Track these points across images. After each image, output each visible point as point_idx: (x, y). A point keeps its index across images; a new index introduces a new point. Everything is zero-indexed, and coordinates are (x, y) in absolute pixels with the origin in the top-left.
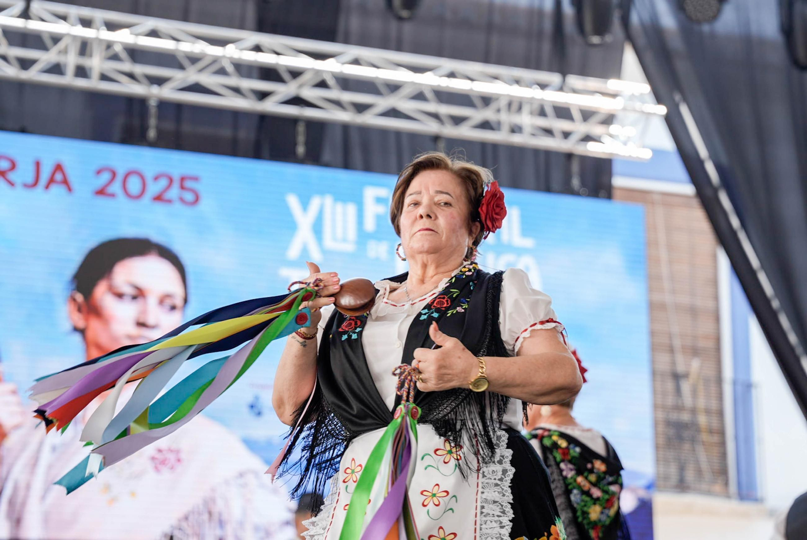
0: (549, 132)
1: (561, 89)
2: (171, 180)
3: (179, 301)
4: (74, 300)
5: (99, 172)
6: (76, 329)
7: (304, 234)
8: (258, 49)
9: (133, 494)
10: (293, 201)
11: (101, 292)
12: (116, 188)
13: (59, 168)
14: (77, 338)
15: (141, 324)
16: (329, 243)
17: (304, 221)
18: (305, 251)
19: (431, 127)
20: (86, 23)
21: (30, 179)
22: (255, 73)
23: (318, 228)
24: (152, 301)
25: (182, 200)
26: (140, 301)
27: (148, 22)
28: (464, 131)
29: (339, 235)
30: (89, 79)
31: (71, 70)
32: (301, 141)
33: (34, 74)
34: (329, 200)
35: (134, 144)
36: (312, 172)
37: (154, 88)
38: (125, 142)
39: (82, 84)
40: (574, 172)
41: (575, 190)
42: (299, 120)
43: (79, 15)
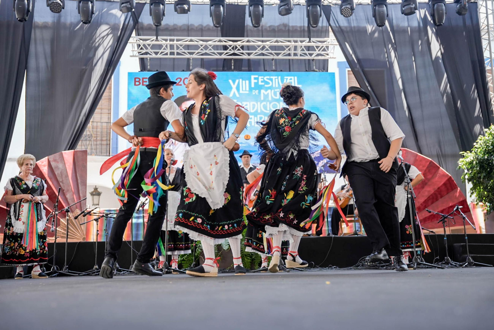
0: (305, 54)
1: (310, 42)
5: (177, 79)
7: (234, 90)
8: (220, 41)
10: (230, 81)
12: (182, 83)
16: (241, 92)
17: (234, 87)
18: (234, 93)
19: (271, 57)
20: (172, 40)
22: (222, 48)
23: (238, 88)
27: (189, 38)
28: (280, 57)
29: (244, 89)
30: (174, 55)
31: (169, 54)
32: (233, 65)
33: (159, 56)
34: (241, 80)
35: (186, 71)
36: (236, 73)
37: (191, 55)
38: (183, 71)
39: (172, 56)
40: (314, 65)
41: (314, 70)
42: (233, 59)
43: (170, 38)
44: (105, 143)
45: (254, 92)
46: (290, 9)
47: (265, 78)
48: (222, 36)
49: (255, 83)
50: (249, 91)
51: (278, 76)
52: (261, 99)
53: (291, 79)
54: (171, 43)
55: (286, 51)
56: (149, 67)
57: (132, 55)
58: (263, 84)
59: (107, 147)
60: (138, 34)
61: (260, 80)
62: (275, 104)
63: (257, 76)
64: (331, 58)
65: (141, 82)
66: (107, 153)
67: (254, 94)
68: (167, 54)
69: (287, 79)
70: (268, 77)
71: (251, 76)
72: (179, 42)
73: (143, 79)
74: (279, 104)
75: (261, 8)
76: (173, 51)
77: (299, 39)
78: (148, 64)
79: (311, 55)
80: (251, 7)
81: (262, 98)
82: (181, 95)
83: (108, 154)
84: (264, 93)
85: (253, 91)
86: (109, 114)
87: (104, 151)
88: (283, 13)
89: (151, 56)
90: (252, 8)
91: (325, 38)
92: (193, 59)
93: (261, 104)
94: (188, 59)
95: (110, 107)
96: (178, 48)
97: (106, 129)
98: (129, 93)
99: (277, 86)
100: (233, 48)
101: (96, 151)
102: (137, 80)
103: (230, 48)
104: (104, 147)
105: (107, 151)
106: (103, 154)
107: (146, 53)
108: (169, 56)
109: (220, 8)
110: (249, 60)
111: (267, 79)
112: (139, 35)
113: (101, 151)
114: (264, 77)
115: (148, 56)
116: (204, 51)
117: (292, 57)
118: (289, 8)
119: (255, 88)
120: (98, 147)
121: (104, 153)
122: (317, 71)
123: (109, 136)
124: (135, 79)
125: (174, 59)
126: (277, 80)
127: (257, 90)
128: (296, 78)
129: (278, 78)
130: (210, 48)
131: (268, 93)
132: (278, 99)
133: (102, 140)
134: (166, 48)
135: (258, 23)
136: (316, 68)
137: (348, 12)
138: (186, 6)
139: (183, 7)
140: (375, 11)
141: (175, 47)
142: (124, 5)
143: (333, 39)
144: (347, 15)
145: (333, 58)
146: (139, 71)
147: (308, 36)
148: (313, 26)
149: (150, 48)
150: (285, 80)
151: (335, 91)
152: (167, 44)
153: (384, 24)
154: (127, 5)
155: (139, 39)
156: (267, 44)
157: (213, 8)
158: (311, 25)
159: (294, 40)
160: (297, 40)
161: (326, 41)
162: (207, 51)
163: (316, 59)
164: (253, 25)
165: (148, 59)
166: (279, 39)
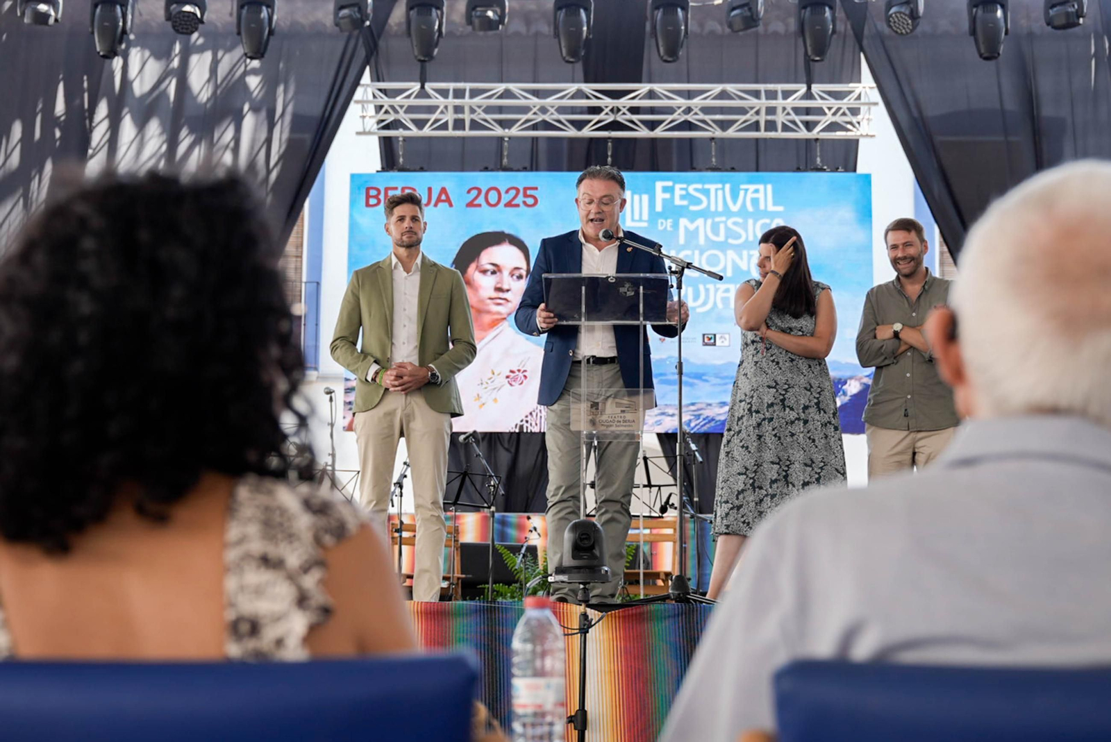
0: (797, 125)
1: (807, 94)
2: (517, 190)
3: (524, 273)
5: (469, 192)
8: (579, 94)
9: (495, 400)
11: (472, 270)
12: (481, 200)
13: (443, 190)
15: (499, 290)
16: (629, 223)
19: (709, 133)
20: (459, 94)
24: (506, 273)
25: (525, 203)
26: (498, 274)
27: (501, 87)
28: (731, 133)
29: (637, 217)
30: (464, 129)
31: (450, 125)
32: (609, 153)
33: (427, 131)
35: (492, 170)
37: (507, 130)
38: (486, 169)
39: (459, 133)
40: (818, 154)
41: (819, 167)
42: (609, 138)
43: (456, 88)
45: (662, 223)
46: (755, 17)
47: (691, 189)
48: (586, 81)
49: (664, 200)
50: (649, 221)
51: (724, 183)
52: (678, 241)
53: (757, 191)
54: (458, 102)
55: (750, 117)
56: (401, 160)
57: (361, 130)
58: (685, 203)
60: (377, 77)
61: (678, 192)
62: (715, 255)
63: (670, 184)
64: (862, 135)
67: (660, 228)
68: (444, 126)
69: (746, 190)
70: (699, 186)
71: (654, 183)
72: (477, 100)
73: (387, 189)
74: (725, 255)
75: (680, 12)
76: (460, 116)
77: (780, 87)
78: (401, 153)
79: (809, 126)
80: (656, 12)
81: (682, 241)
82: (479, 232)
84: (686, 228)
85: (660, 221)
86: (297, 257)
88: (736, 27)
89: (407, 133)
90: (659, 14)
91: (851, 85)
92: (510, 138)
94: (501, 139)
95: (300, 240)
96: (472, 111)
98: (353, 227)
99: (720, 208)
100: (612, 110)
103: (607, 110)
107: (396, 124)
108: (450, 132)
109: (579, 14)
110: (653, 141)
111: (696, 190)
112: (378, 81)
114: (688, 185)
116: (540, 118)
117: (762, 134)
118: (752, 16)
119: (664, 214)
122: (824, 170)
124: (368, 189)
125: (463, 139)
126: (720, 193)
127: (670, 218)
128: (769, 187)
129: (723, 189)
130: (552, 110)
131: (697, 228)
132: (722, 242)
134: (445, 110)
135: (672, 52)
136: (822, 161)
137: (903, 23)
138: (495, 12)
139: (488, 17)
140: (973, 20)
141: (467, 110)
142: (345, 12)
143: (870, 88)
144: (904, 31)
145: (867, 135)
146: (378, 171)
147: (805, 79)
148: (812, 57)
149: (406, 112)
150: (742, 193)
151: (871, 222)
152: (446, 104)
153: (996, 55)
154: (353, 13)
155: (380, 90)
156: (697, 102)
157: (562, 14)
158: (809, 57)
159: (766, 89)
160: (776, 89)
161: (851, 92)
162: (547, 118)
163: (823, 140)
164: (662, 58)
165: (401, 139)
166: (731, 88)
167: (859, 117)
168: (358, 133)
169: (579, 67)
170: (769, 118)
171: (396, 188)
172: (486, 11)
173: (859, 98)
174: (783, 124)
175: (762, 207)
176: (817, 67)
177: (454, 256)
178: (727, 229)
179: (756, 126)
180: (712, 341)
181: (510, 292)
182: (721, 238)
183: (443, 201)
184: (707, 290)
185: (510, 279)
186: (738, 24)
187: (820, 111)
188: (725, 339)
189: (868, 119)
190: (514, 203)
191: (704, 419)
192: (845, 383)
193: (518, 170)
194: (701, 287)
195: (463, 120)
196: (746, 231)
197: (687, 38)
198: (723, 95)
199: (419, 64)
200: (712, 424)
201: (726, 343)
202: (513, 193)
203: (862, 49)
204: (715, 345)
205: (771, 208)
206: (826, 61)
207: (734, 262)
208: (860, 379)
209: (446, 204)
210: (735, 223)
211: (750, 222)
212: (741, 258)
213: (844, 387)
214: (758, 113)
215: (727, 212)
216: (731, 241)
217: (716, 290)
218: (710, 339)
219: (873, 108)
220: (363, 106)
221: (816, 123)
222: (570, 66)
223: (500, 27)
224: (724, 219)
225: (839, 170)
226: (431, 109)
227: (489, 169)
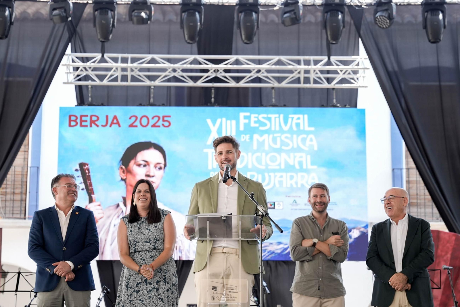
0: (322, 80)
1: (328, 62)
2: (159, 118)
3: (163, 166)
4: (122, 168)
5: (130, 118)
6: (122, 179)
8: (195, 62)
10: (209, 121)
11: (132, 164)
12: (137, 123)
13: (115, 117)
14: (123, 182)
15: (148, 176)
17: (214, 129)
19: (271, 85)
20: (125, 60)
21: (104, 124)
23: (219, 132)
24: (152, 166)
25: (163, 125)
26: (147, 166)
27: (149, 57)
28: (284, 84)
30: (127, 81)
31: (119, 78)
32: (213, 96)
33: (105, 82)
34: (224, 119)
35: (144, 106)
36: (217, 109)
37: (153, 82)
38: (141, 105)
39: (124, 83)
40: (334, 97)
41: (335, 105)
42: (213, 87)
43: (122, 57)
44: (18, 197)
45: (244, 137)
46: (298, 17)
47: (261, 117)
48: (199, 53)
49: (245, 124)
51: (279, 114)
53: (299, 119)
54: (124, 65)
55: (295, 75)
56: (90, 99)
57: (66, 81)
58: (257, 125)
59: (21, 204)
60: (74, 50)
61: (253, 119)
62: (274, 156)
63: (248, 114)
64: (360, 86)
65: (78, 121)
66: (21, 213)
67: (243, 140)
68: (116, 79)
69: (293, 118)
70: (265, 116)
71: (239, 113)
72: (135, 65)
74: (280, 155)
75: (254, 15)
76: (125, 73)
77: (312, 58)
78: (90, 95)
79: (329, 80)
80: (240, 14)
81: (255, 147)
82: (137, 141)
83: (23, 216)
84: (257, 140)
85: (242, 136)
86: (25, 151)
87: (17, 210)
88: (287, 24)
89: (93, 83)
90: (242, 16)
92: (154, 87)
93: (253, 155)
94: (149, 87)
96: (132, 70)
97: (20, 176)
98: (61, 138)
99: (278, 128)
100: (215, 71)
101: (5, 211)
102: (73, 118)
103: (212, 71)
104: (17, 204)
105: (21, 210)
106: (15, 216)
107: (87, 78)
108: (119, 83)
109: (195, 15)
110: (238, 89)
111: (263, 118)
112: (76, 52)
113: (13, 211)
114: (259, 115)
115: (89, 83)
116: (173, 74)
117: (302, 85)
118: (296, 18)
119: (244, 132)
120: (8, 204)
121: (17, 214)
122: (338, 107)
123: (24, 187)
124: (70, 116)
125: (127, 87)
126: (277, 119)
128: (306, 116)
129: (279, 117)
130: (179, 71)
131: (264, 141)
132: (278, 148)
133: (14, 193)
134: (116, 70)
135: (250, 38)
136: (336, 101)
137: (384, 22)
138: (146, 13)
139: (142, 17)
140: (425, 20)
141: (129, 70)
142: (56, 12)
143: (365, 59)
144: (384, 26)
145: (363, 87)
146: (76, 106)
147: (327, 54)
148: (331, 42)
149: (92, 71)
150: (290, 120)
151: (365, 137)
152: (117, 67)
153: (438, 40)
154: (61, 13)
155: (77, 57)
156: (265, 66)
157: (185, 15)
158: (329, 41)
159: (304, 59)
160: (310, 59)
161: (353, 61)
162: (176, 74)
163: (337, 89)
164: (243, 41)
165: (90, 87)
166: (283, 58)
167: (358, 76)
168: (64, 83)
169: (195, 46)
170: (306, 75)
171: (87, 116)
172: (141, 13)
173: (358, 65)
174: (314, 80)
175: (302, 128)
176: (333, 47)
177: (121, 156)
178: (281, 140)
179: (298, 81)
180: (273, 206)
181: (154, 178)
182: (278, 146)
183: (115, 123)
184: (270, 176)
185: (154, 169)
186: (288, 22)
187: (336, 72)
188: (280, 205)
189: (364, 77)
190: (157, 124)
191: (268, 252)
192: (350, 231)
193: (159, 106)
194: (266, 175)
195: (127, 76)
196: (292, 141)
197: (258, 30)
198: (279, 62)
199: (100, 43)
200: (273, 255)
201: (281, 207)
202: (156, 119)
203: (360, 36)
204: (274, 208)
205: (307, 128)
206: (339, 44)
207: (285, 160)
208: (359, 229)
209: (117, 126)
210: (286, 138)
211: (295, 136)
212: (290, 157)
213: (350, 233)
214: (299, 73)
215: (281, 131)
216: (283, 148)
217: (275, 176)
218: (271, 205)
219: (366, 70)
220: (67, 67)
221: (333, 79)
222: (189, 45)
223: (149, 22)
224: (279, 135)
225: (346, 107)
226: (109, 69)
227: (143, 105)
